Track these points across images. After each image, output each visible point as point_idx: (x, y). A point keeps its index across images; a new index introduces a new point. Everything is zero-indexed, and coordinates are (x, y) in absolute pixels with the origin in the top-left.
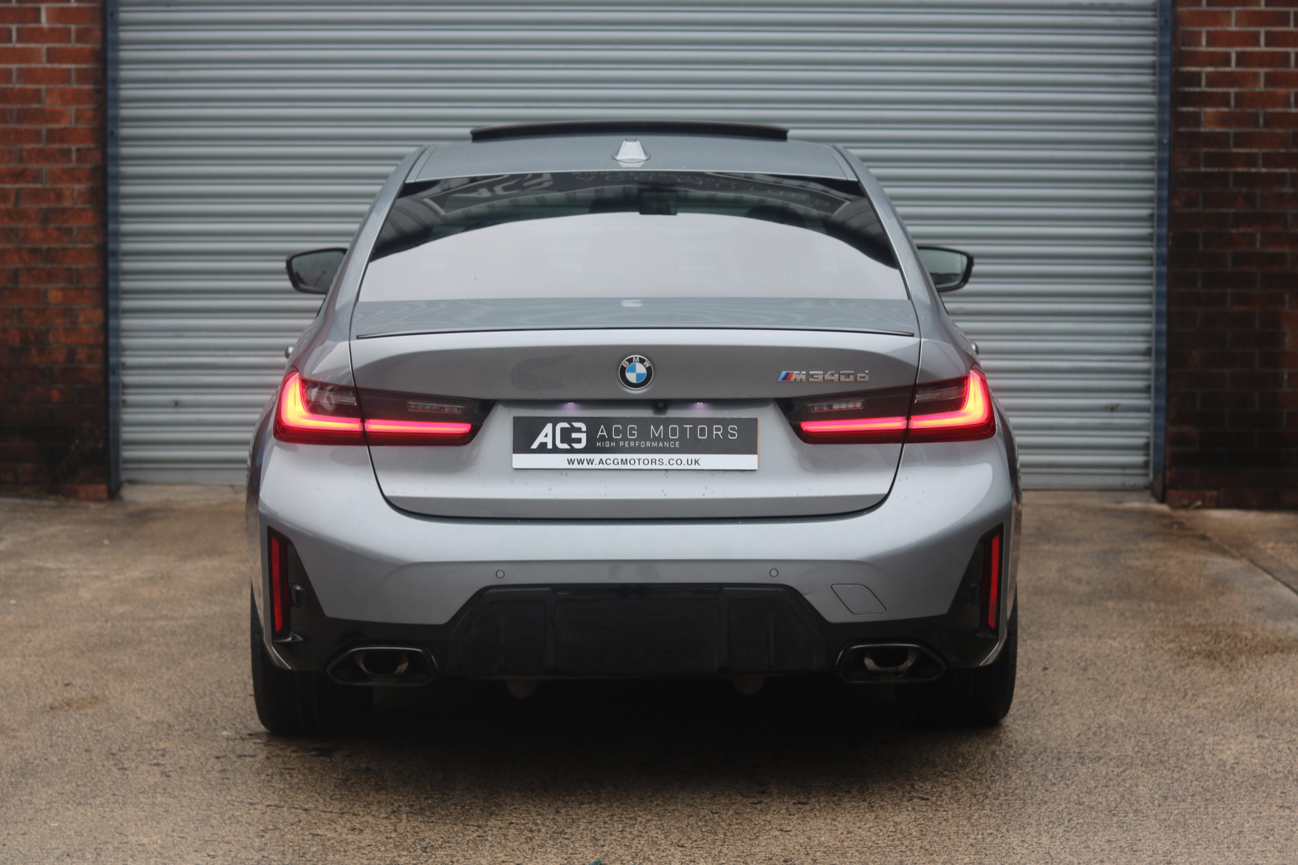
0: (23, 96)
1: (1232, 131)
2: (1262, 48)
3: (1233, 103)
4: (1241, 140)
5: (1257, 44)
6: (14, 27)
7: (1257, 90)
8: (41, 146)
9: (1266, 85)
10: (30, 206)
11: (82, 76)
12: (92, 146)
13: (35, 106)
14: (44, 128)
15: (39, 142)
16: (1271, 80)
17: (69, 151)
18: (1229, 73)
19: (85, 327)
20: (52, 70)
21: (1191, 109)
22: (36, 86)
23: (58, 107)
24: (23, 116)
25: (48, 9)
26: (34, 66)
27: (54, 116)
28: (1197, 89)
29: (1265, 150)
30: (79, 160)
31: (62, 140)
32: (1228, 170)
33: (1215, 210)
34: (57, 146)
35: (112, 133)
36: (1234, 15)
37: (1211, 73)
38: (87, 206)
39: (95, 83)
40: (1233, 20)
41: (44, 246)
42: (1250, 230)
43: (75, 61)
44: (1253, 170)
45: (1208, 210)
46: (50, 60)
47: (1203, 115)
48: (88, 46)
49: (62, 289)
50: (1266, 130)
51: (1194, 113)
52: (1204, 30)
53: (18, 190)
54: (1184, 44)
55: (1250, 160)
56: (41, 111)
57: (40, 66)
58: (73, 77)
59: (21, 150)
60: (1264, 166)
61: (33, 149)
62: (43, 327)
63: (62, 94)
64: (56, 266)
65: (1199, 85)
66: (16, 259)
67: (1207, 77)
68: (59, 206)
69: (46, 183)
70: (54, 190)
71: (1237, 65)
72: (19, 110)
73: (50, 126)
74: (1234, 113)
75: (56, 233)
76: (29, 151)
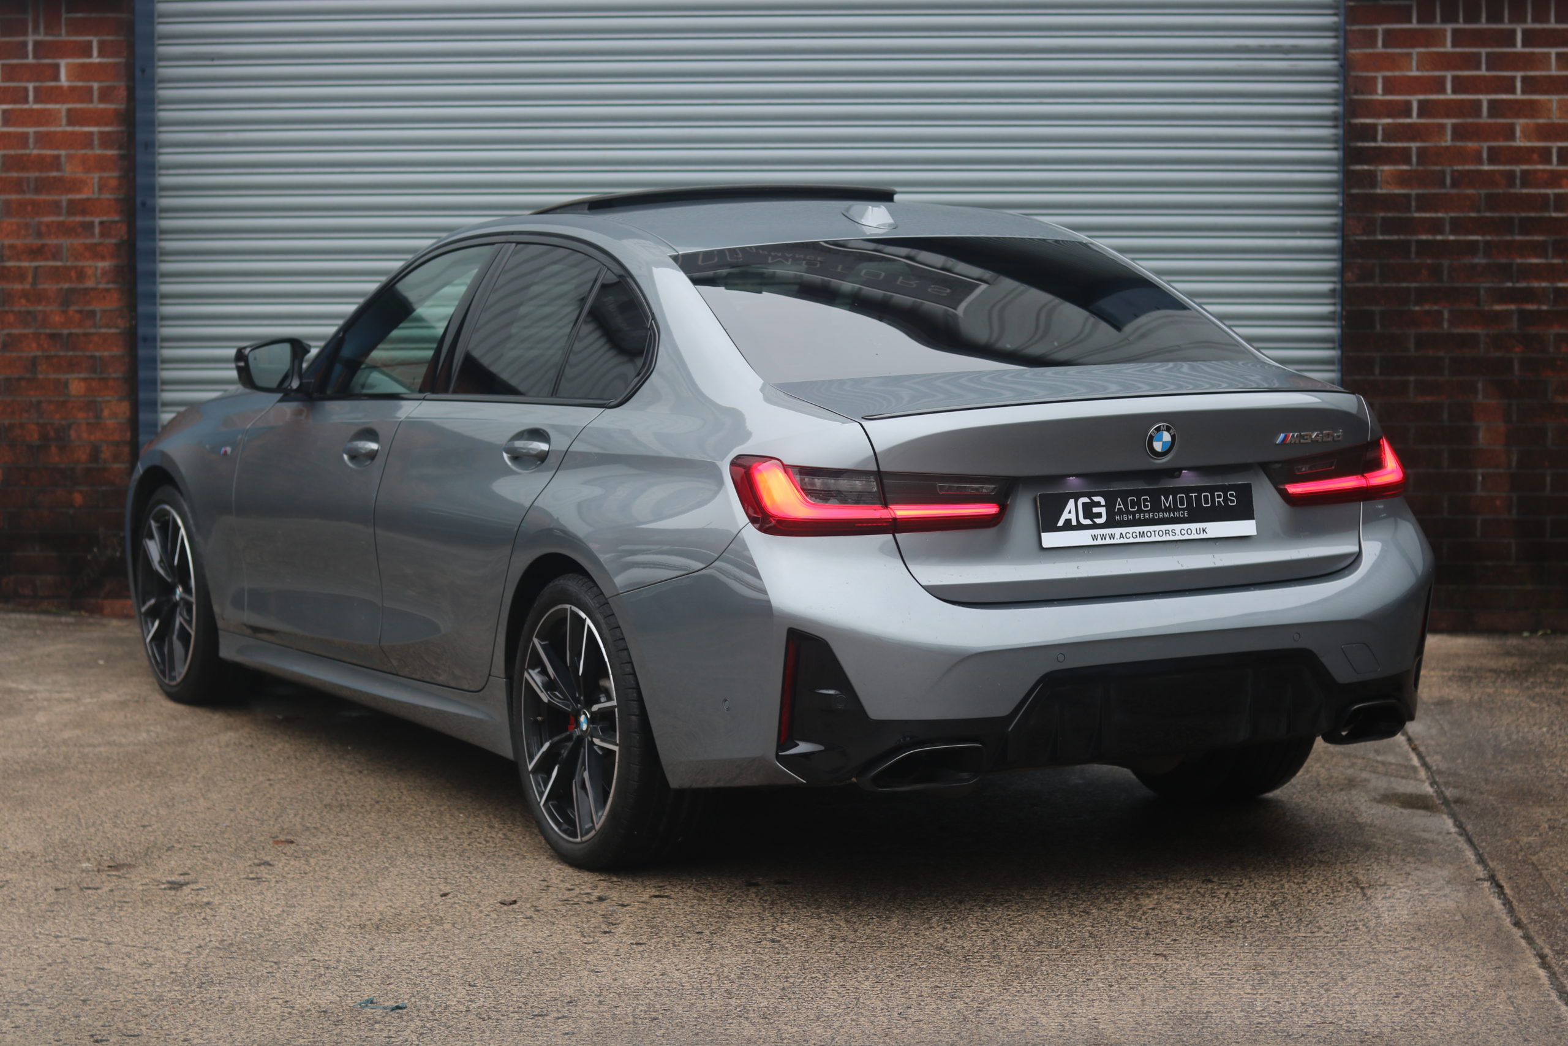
0: (41, 163)
1: (1414, 192)
2: (1449, 96)
3: (1414, 159)
4: (1425, 202)
5: (1443, 90)
6: (31, 86)
7: (1443, 144)
8: (61, 219)
9: (1453, 140)
10: (49, 286)
11: (106, 140)
12: (117, 218)
13: (54, 174)
14: (65, 198)
15: (59, 214)
16: (1459, 133)
17: (91, 225)
18: (1410, 125)
19: (110, 423)
20: (72, 133)
21: (1366, 167)
22: (56, 152)
23: (80, 175)
24: (42, 185)
25: (67, 65)
26: (53, 129)
27: (75, 185)
28: (1372, 144)
29: (1453, 214)
30: (102, 235)
31: (84, 213)
32: (1409, 237)
33: (1394, 285)
34: (79, 219)
35: (144, 204)
36: (1415, 57)
37: (1388, 124)
38: (111, 286)
39: (120, 148)
40: (1414, 64)
41: (65, 332)
42: (1436, 308)
43: (97, 124)
44: (1439, 237)
45: (1386, 285)
46: (70, 123)
47: (1379, 173)
48: (112, 106)
49: (85, 380)
50: (1454, 191)
51: (1369, 171)
52: (1380, 75)
53: (36, 268)
54: (1356, 92)
55: (1435, 226)
56: (60, 179)
57: (59, 129)
58: (96, 142)
59: (40, 223)
60: (1452, 232)
61: (53, 222)
62: (64, 422)
63: (84, 160)
64: (79, 353)
65: (1375, 140)
66: (34, 345)
67: (1383, 130)
68: (81, 286)
69: (67, 261)
70: (75, 268)
71: (1420, 115)
72: (37, 179)
73: (71, 196)
74: (1416, 171)
75: (77, 317)
76: (48, 225)
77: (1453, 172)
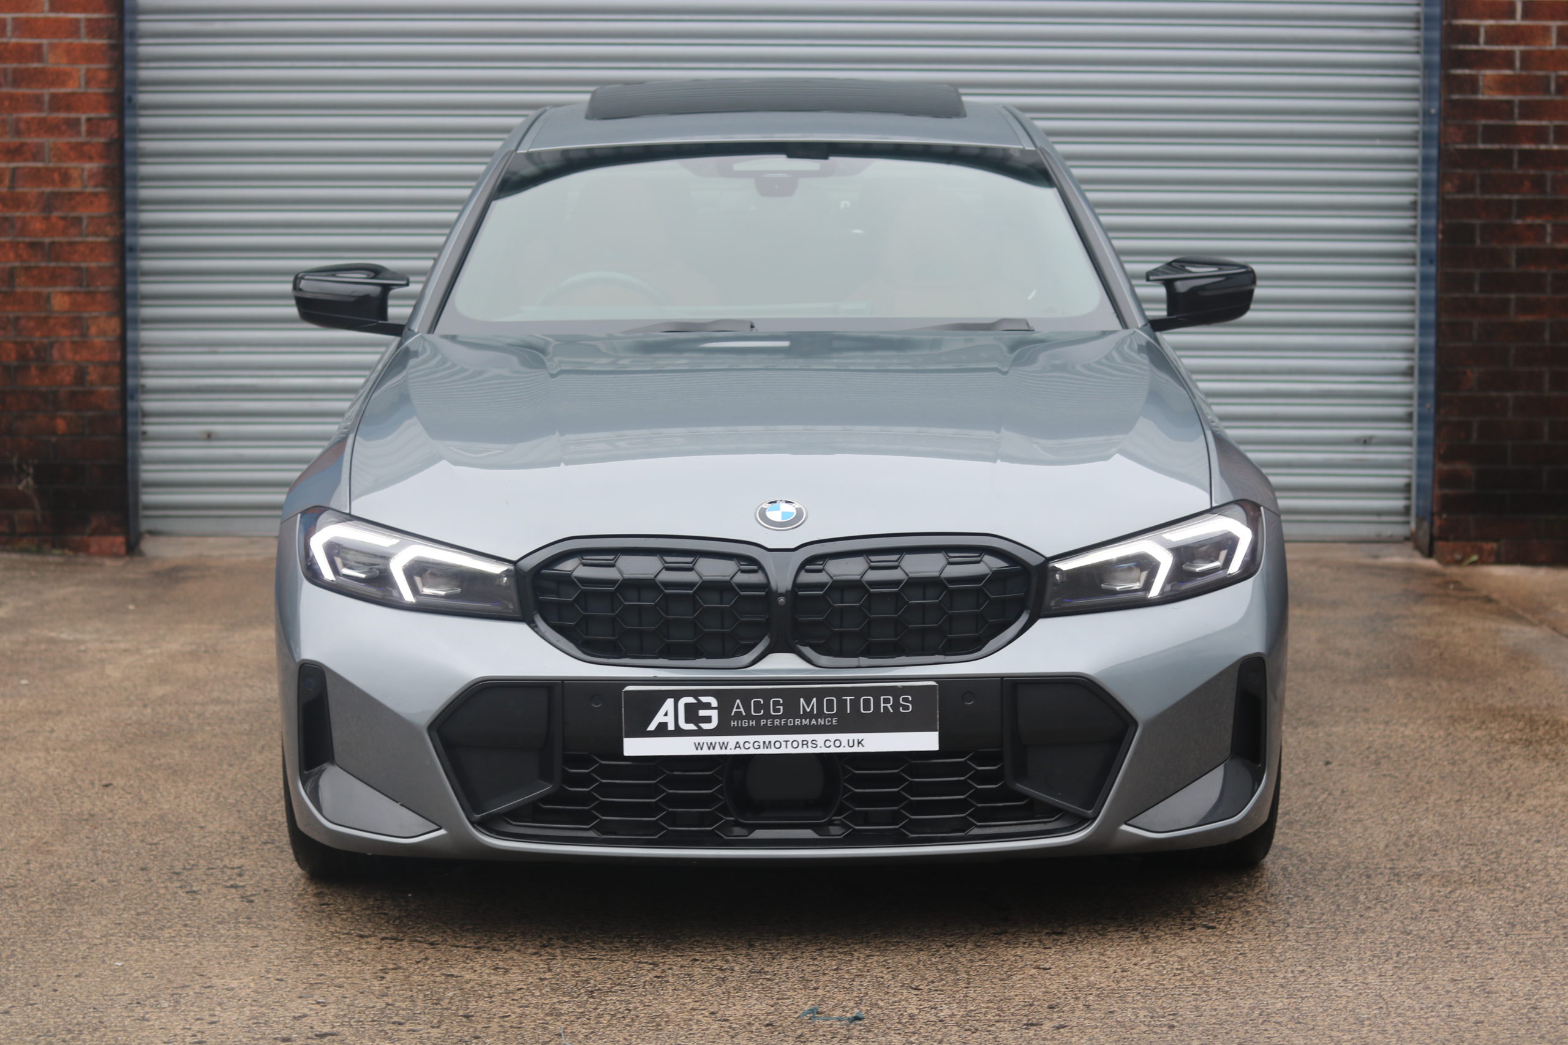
0: (20, 53)
1: (1517, 98)
3: (1518, 64)
4: (1528, 109)
7: (1548, 48)
8: (42, 115)
9: (1558, 43)
10: (30, 190)
11: (94, 29)
12: (106, 115)
13: (35, 65)
14: (47, 92)
15: (41, 110)
16: (1564, 36)
17: (77, 122)
18: (1514, 27)
19: (98, 341)
20: (56, 20)
21: (1467, 72)
22: (37, 41)
23: (64, 66)
26: (33, 15)
27: (59, 78)
28: (1474, 47)
29: (1557, 123)
30: (90, 133)
31: (69, 108)
32: (1511, 146)
33: (1495, 197)
34: (63, 115)
35: (130, 100)
37: (1492, 26)
38: (99, 190)
39: (110, 37)
41: (47, 240)
42: (1538, 221)
43: (85, 11)
44: (1543, 147)
45: (1487, 197)
46: (53, 8)
47: (1481, 79)
49: (69, 293)
50: (1559, 98)
51: (1471, 76)
53: (14, 170)
55: (1539, 135)
56: (42, 71)
57: (41, 15)
58: (83, 30)
59: (18, 120)
60: (1556, 141)
61: (33, 119)
62: (45, 341)
63: (69, 51)
64: (61, 264)
65: (1476, 42)
66: (12, 255)
67: (1486, 32)
68: (65, 190)
69: (49, 162)
70: (59, 169)
71: (1525, 16)
72: (15, 70)
73: (54, 90)
74: (1519, 77)
75: (61, 224)
76: (28, 122)
77: (1558, 77)
